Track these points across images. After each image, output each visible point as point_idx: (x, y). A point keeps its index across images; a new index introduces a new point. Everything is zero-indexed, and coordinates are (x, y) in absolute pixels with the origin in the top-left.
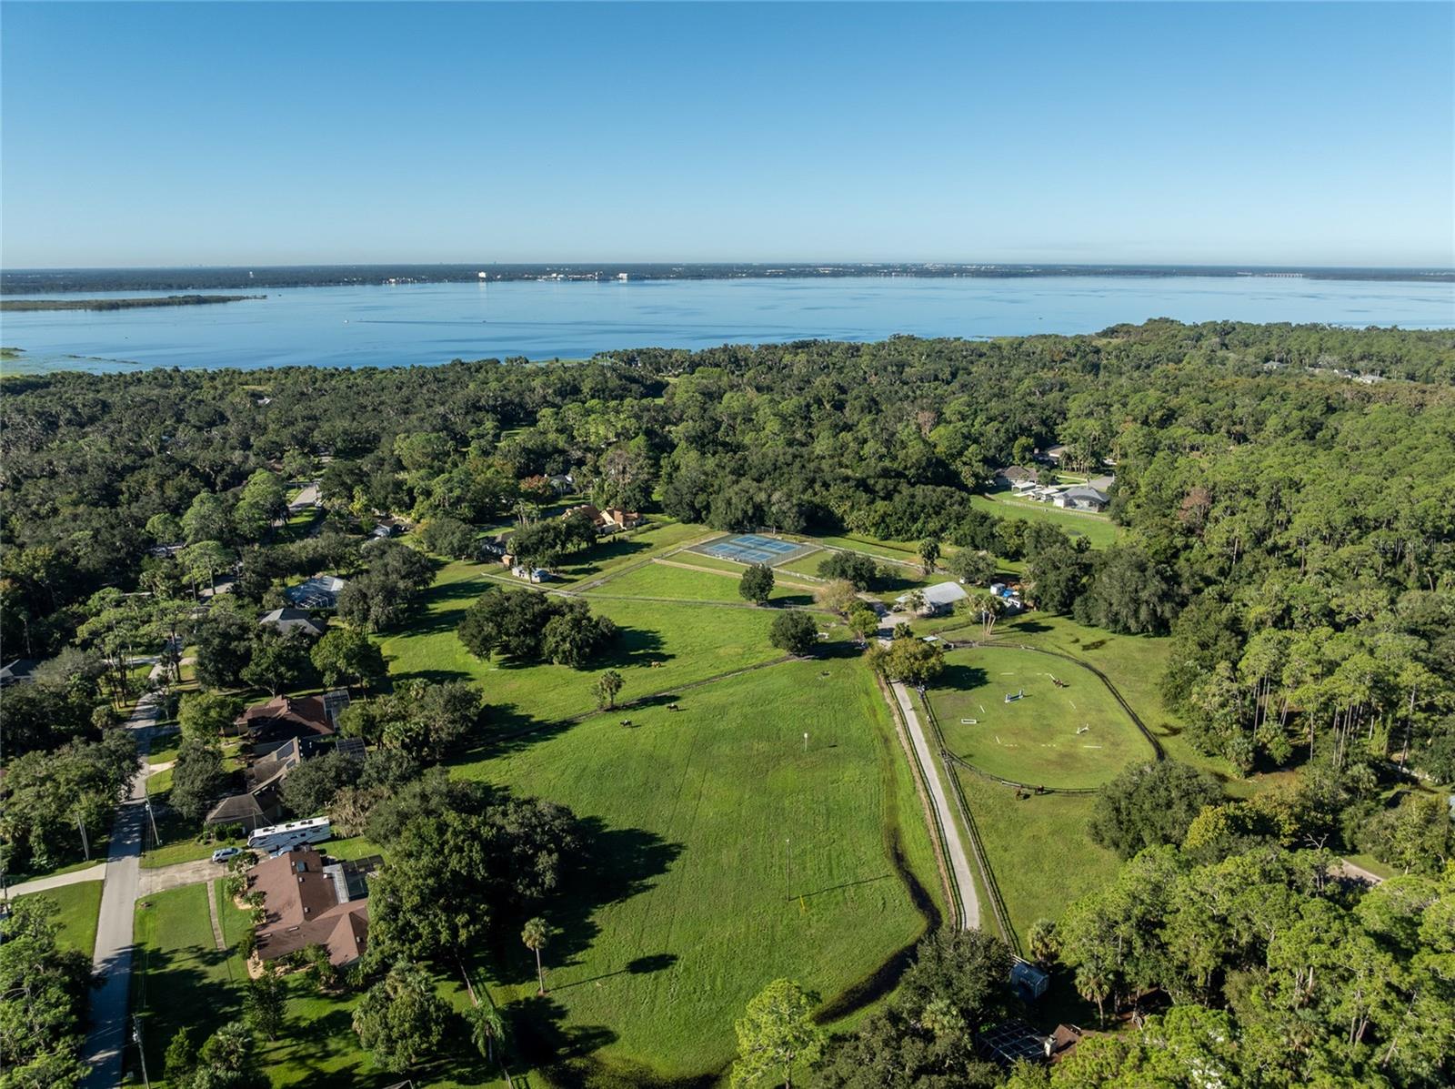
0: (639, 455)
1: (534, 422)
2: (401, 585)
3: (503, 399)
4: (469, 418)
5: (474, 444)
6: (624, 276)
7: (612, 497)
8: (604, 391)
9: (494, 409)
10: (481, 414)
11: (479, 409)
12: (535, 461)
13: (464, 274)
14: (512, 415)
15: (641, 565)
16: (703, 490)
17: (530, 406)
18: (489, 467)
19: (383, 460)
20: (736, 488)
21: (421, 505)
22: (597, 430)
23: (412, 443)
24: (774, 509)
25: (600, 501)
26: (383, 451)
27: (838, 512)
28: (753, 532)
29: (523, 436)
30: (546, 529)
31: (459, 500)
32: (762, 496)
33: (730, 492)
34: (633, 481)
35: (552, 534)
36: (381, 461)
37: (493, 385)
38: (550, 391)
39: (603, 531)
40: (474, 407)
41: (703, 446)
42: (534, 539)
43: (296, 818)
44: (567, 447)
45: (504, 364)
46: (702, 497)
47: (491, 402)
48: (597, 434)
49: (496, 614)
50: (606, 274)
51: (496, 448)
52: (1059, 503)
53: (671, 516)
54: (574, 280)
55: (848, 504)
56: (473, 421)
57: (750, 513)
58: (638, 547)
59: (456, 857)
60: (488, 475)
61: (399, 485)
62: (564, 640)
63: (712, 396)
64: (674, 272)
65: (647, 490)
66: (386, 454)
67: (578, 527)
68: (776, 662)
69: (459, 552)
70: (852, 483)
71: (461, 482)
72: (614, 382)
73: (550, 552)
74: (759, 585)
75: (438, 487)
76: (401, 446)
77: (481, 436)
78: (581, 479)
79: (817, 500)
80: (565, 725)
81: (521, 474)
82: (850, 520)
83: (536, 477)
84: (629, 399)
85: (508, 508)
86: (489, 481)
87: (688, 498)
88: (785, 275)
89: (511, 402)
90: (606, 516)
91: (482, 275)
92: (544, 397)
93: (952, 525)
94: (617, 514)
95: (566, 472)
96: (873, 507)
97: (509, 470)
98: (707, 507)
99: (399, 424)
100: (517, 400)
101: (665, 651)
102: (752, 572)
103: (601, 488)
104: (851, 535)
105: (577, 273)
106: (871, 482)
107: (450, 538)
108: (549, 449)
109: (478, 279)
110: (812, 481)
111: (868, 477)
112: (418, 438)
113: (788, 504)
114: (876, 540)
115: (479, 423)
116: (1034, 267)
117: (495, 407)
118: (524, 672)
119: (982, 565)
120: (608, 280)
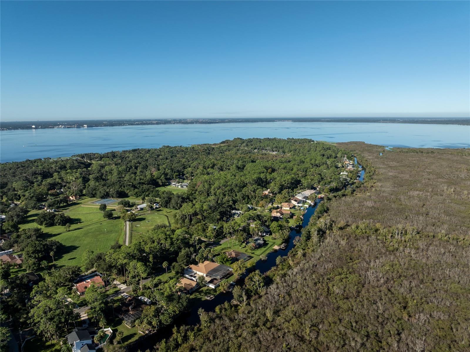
0: (80, 183)
1: (52, 177)
2: (21, 214)
3: (43, 171)
4: (33, 177)
5: (35, 183)
6: (86, 126)
7: (73, 193)
8: (73, 167)
9: (41, 174)
10: (37, 175)
11: (36, 174)
12: (53, 186)
13: (26, 126)
14: (46, 175)
15: (78, 207)
16: (95, 190)
17: (51, 172)
18: (40, 188)
19: (10, 189)
20: (102, 189)
21: (22, 198)
22: (70, 178)
23: (18, 184)
24: (111, 193)
25: (70, 195)
26: (9, 186)
27: (127, 192)
28: (107, 198)
29: (49, 180)
30: (55, 201)
31: (33, 197)
32: (108, 190)
33: (100, 190)
34: (78, 189)
35: (57, 202)
36: (9, 189)
37: (40, 167)
38: (57, 168)
39: (70, 201)
40: (35, 173)
41: (98, 180)
42: (52, 203)
43: (6, 250)
44: (61, 182)
45: (43, 160)
46: (94, 191)
47: (40, 172)
48: (70, 179)
49: (43, 216)
50: (79, 124)
51: (42, 184)
52: (179, 187)
53: (87, 196)
54: (68, 128)
55: (129, 190)
56: (34, 178)
57: (105, 194)
58: (78, 204)
59: (38, 247)
60: (40, 190)
61: (16, 195)
62: (59, 220)
63: (102, 167)
64: (104, 124)
65: (81, 191)
66: (10, 187)
67: (63, 200)
68: (104, 221)
69: (34, 208)
70: (131, 186)
71: (33, 192)
72: (76, 164)
73: (56, 205)
74: (103, 207)
75: (27, 194)
76: (15, 185)
77: (37, 181)
78: (65, 190)
79: (122, 190)
80: (59, 234)
81: (49, 190)
82: (129, 194)
83: (53, 190)
84: (79, 169)
85: (46, 198)
86: (40, 191)
87: (91, 192)
88: (141, 124)
89: (46, 172)
90: (71, 197)
91: (34, 126)
92: (56, 169)
93: (151, 193)
94: (74, 197)
95: (61, 189)
96: (134, 191)
97: (46, 189)
98: (96, 194)
99: (13, 180)
100: (47, 171)
101: (81, 221)
102: (101, 205)
103: (70, 191)
104: (130, 197)
105: (69, 125)
106: (136, 185)
107: (31, 205)
108: (56, 183)
109: (32, 128)
110: (121, 186)
111: (136, 184)
112: (20, 183)
113: (114, 191)
114: (135, 198)
115: (37, 178)
116: (220, 119)
117: (41, 173)
118: (50, 227)
119: (152, 200)
120: (80, 127)
